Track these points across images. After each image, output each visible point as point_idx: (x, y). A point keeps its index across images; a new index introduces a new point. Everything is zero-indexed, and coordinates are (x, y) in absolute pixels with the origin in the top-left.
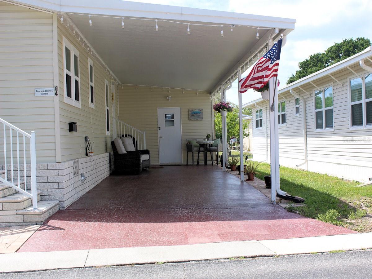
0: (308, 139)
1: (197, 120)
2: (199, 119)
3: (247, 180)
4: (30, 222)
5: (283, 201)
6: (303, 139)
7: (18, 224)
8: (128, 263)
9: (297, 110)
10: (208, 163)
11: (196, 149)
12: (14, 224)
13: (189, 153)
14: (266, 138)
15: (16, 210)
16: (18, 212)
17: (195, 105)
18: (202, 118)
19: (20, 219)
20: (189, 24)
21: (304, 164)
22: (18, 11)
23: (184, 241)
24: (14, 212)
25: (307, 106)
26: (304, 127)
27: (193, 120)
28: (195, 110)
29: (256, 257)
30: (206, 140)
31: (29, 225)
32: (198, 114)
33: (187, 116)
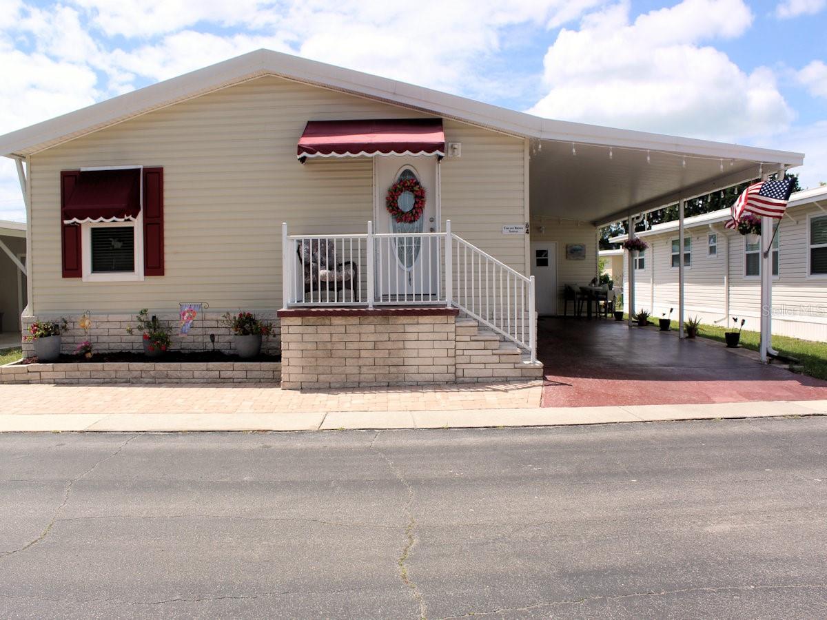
0: (731, 288)
1: (577, 259)
2: (579, 258)
3: (687, 338)
4: (529, 377)
5: (775, 361)
6: (723, 288)
7: (516, 379)
8: (686, 418)
9: (712, 250)
10: (594, 315)
11: (578, 296)
12: (512, 379)
13: (568, 301)
14: (651, 284)
15: (514, 363)
16: (516, 365)
17: (576, 239)
18: (584, 256)
19: (517, 373)
20: (685, 156)
21: (724, 319)
22: (481, 136)
23: (708, 400)
24: (511, 366)
25: (731, 245)
26: (726, 272)
27: (572, 258)
28: (576, 245)
29: (810, 415)
30: (593, 285)
31: (530, 380)
32: (579, 252)
33: (564, 253)
